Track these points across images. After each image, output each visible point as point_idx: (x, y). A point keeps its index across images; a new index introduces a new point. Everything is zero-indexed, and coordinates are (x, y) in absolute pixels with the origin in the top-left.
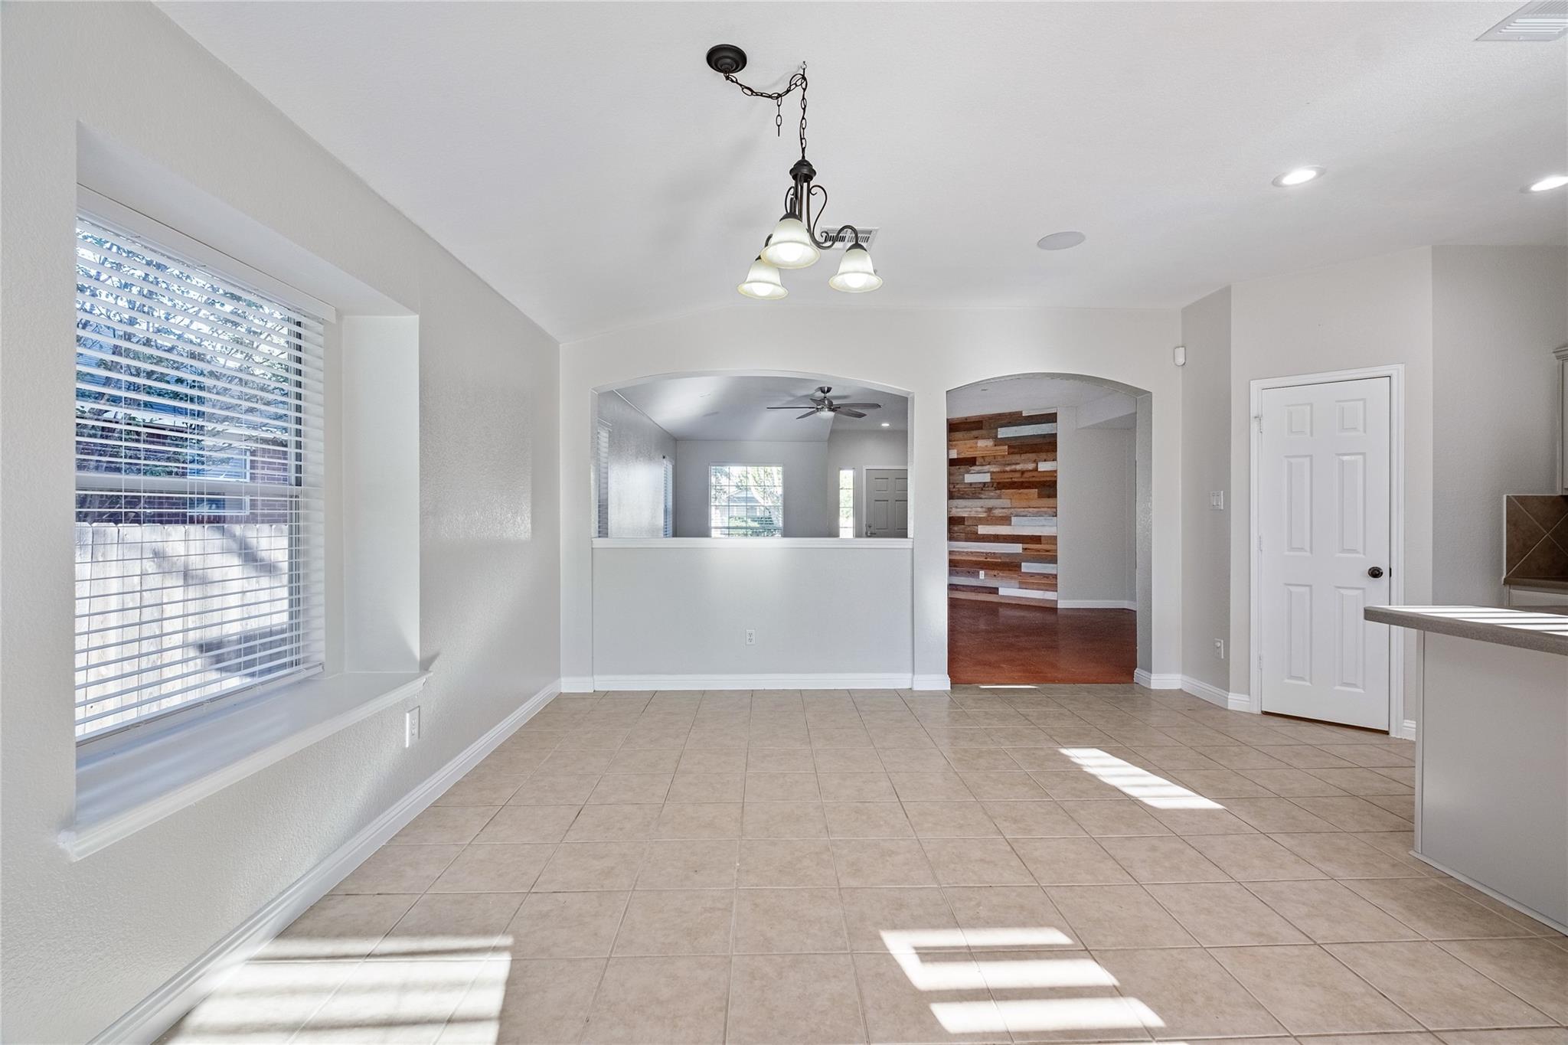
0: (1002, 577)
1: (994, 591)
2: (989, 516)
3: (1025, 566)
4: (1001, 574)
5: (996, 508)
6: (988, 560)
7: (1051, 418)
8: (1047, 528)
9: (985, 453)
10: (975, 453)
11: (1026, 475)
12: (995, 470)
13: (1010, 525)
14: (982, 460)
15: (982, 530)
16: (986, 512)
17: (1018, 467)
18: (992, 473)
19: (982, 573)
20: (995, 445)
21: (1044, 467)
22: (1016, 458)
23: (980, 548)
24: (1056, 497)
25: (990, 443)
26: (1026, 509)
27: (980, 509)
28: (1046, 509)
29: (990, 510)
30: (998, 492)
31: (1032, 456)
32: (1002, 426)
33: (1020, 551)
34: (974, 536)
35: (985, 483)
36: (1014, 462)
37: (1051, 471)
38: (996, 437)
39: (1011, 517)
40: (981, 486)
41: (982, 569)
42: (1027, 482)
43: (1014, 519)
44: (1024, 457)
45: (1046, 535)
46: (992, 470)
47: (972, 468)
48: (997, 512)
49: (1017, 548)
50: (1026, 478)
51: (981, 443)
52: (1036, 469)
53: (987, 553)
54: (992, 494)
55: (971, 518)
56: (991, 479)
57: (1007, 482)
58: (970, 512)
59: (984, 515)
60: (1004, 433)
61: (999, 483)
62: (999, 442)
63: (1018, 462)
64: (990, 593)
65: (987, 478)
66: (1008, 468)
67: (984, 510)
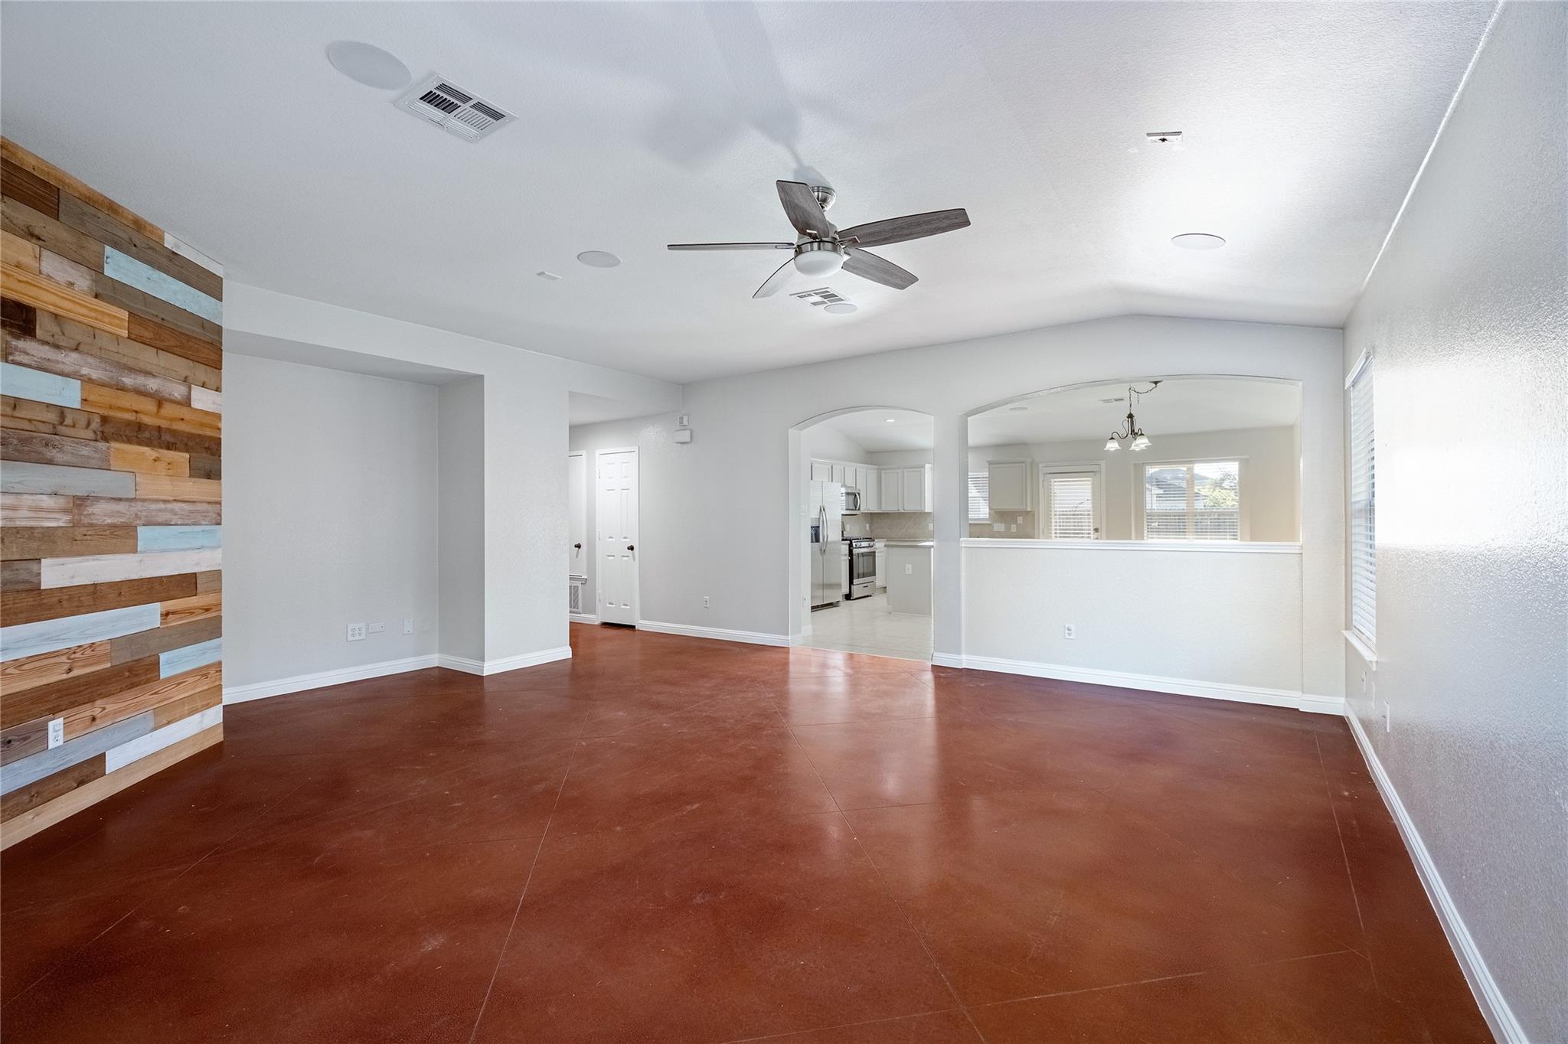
0: (115, 713)
1: (94, 768)
2: (75, 524)
3: (168, 663)
4: (110, 708)
5: (97, 499)
6: (75, 673)
7: (211, 285)
8: (207, 554)
9: (64, 307)
10: (33, 292)
11: (168, 410)
12: (95, 375)
13: (134, 550)
14: (56, 329)
15: (55, 573)
16: (65, 511)
17: (152, 384)
18: (87, 381)
19: (56, 727)
20: (96, 296)
21: (202, 399)
22: (148, 357)
23: (49, 638)
24: (220, 478)
25: (83, 281)
26: (169, 506)
27: (47, 502)
28: (205, 507)
29: (80, 502)
30: (102, 445)
31: (180, 365)
32: (116, 245)
33: (157, 623)
34: (30, 600)
35: (62, 411)
36: (142, 365)
37: (207, 413)
38: (96, 268)
39: (136, 527)
40: (52, 417)
41: (54, 711)
42: (169, 431)
43: (142, 531)
44: (166, 360)
45: (203, 570)
46: (85, 371)
47: (21, 344)
48: (101, 513)
49: (147, 616)
50: (165, 418)
51: (53, 266)
52: (187, 402)
53: (70, 652)
54: (85, 451)
55: (18, 530)
56: (84, 400)
57: (128, 423)
58: (14, 508)
59: (61, 521)
60: (121, 267)
61: (105, 420)
62: (110, 291)
63: (149, 368)
64: (81, 783)
65: (69, 394)
66: (128, 380)
67: (61, 502)
